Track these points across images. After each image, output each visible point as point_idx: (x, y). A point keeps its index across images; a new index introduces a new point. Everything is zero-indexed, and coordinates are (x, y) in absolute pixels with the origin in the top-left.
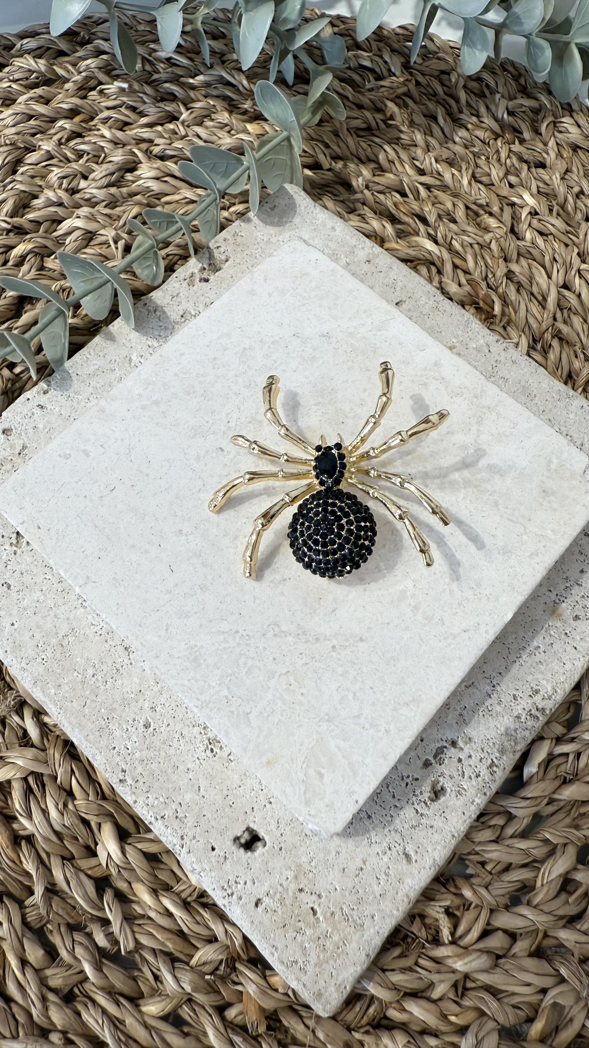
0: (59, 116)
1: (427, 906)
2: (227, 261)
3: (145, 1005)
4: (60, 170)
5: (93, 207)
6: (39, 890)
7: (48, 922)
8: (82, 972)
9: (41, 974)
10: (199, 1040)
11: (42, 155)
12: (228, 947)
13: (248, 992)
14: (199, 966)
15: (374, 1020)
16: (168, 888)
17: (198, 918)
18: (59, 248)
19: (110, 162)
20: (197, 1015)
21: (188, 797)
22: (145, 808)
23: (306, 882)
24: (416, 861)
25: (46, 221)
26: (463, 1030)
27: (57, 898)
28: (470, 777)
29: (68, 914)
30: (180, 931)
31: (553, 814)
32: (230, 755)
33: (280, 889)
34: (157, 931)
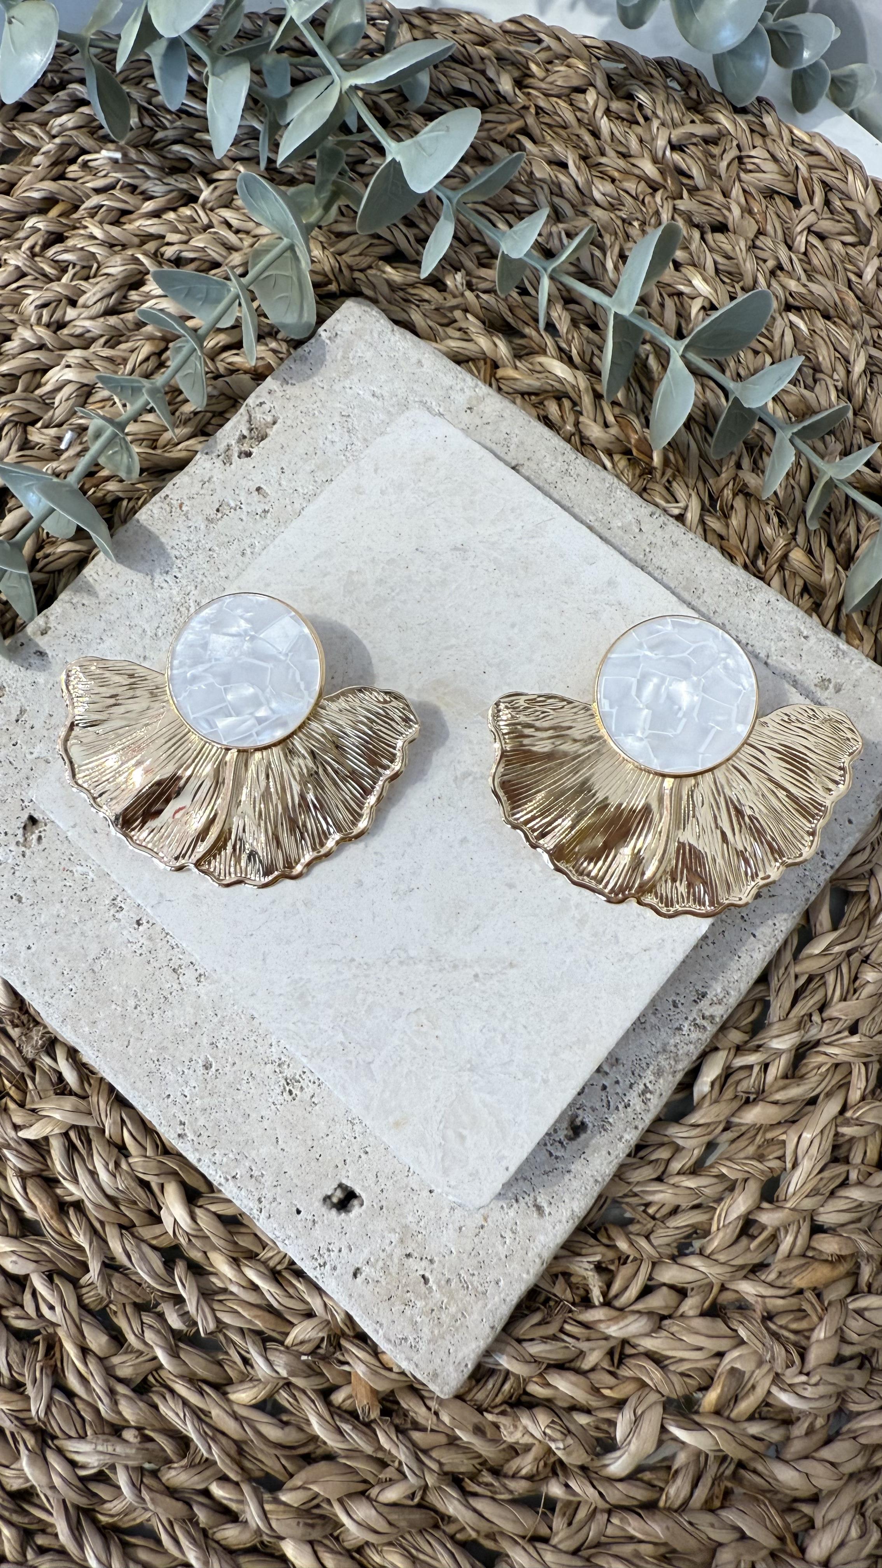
0: (29, 209)
1: (571, 1263)
2: (274, 423)
3: (234, 1392)
4: (38, 294)
5: (86, 348)
6: (95, 1267)
7: (111, 1302)
8: (155, 1358)
9: (106, 1362)
10: (301, 1429)
12: (328, 1323)
13: (356, 1372)
14: (296, 1345)
15: (511, 1397)
16: (252, 1256)
17: (291, 1291)
18: (47, 411)
19: (107, 275)
20: (296, 1400)
21: (264, 1151)
22: (212, 1166)
23: (414, 1245)
24: (550, 1214)
25: (26, 372)
26: (619, 1405)
27: (117, 1275)
28: (617, 1108)
29: (134, 1293)
30: (271, 1306)
31: (733, 1142)
32: (313, 1096)
33: (383, 1255)
34: (240, 1306)
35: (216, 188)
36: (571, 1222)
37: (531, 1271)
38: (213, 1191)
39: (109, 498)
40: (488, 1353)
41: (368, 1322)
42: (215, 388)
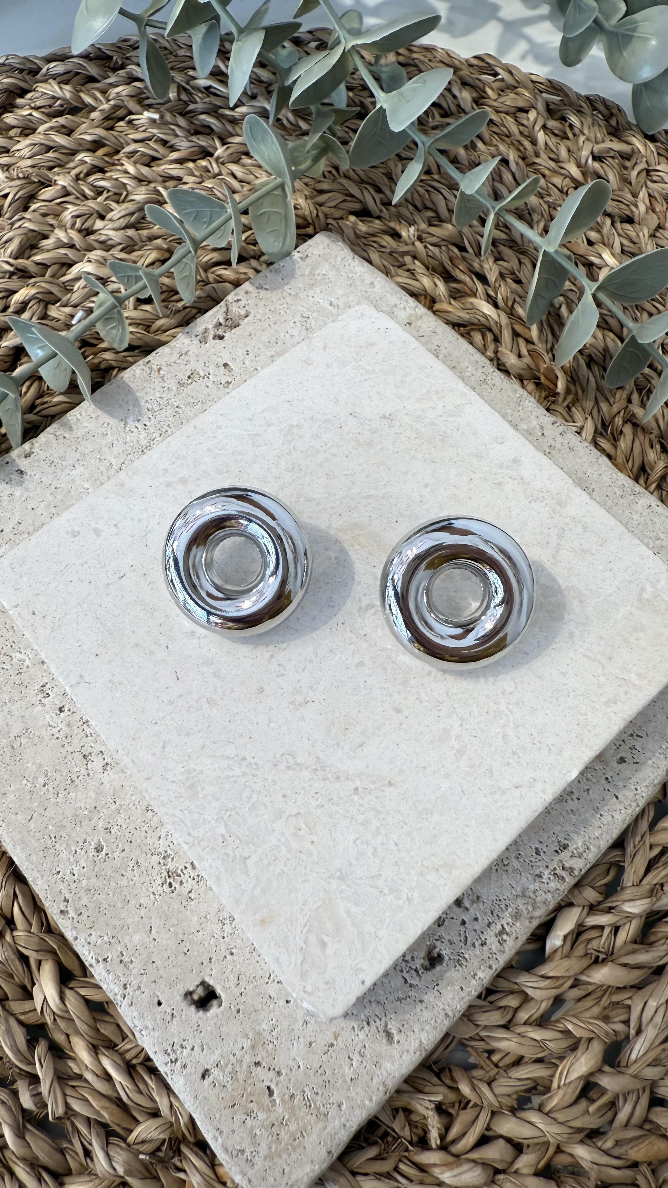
0: (81, 148)
1: (413, 1099)
2: (247, 316)
3: (71, 1184)
4: (75, 208)
5: (108, 250)
8: (2, 1136)
11: (57, 191)
12: (172, 1125)
13: (191, 1181)
14: (137, 1144)
16: (111, 1046)
17: (141, 1086)
18: (67, 295)
19: (132, 200)
21: (136, 938)
22: (87, 946)
23: (264, 1054)
24: (398, 1042)
25: (54, 264)
28: (474, 945)
30: (120, 1099)
31: (580, 1000)
32: (190, 892)
33: (233, 1060)
34: (92, 1096)
35: (228, 148)
36: (418, 1053)
37: (374, 1099)
38: (85, 976)
39: (103, 366)
40: (321, 1180)
41: (210, 1128)
42: (203, 291)
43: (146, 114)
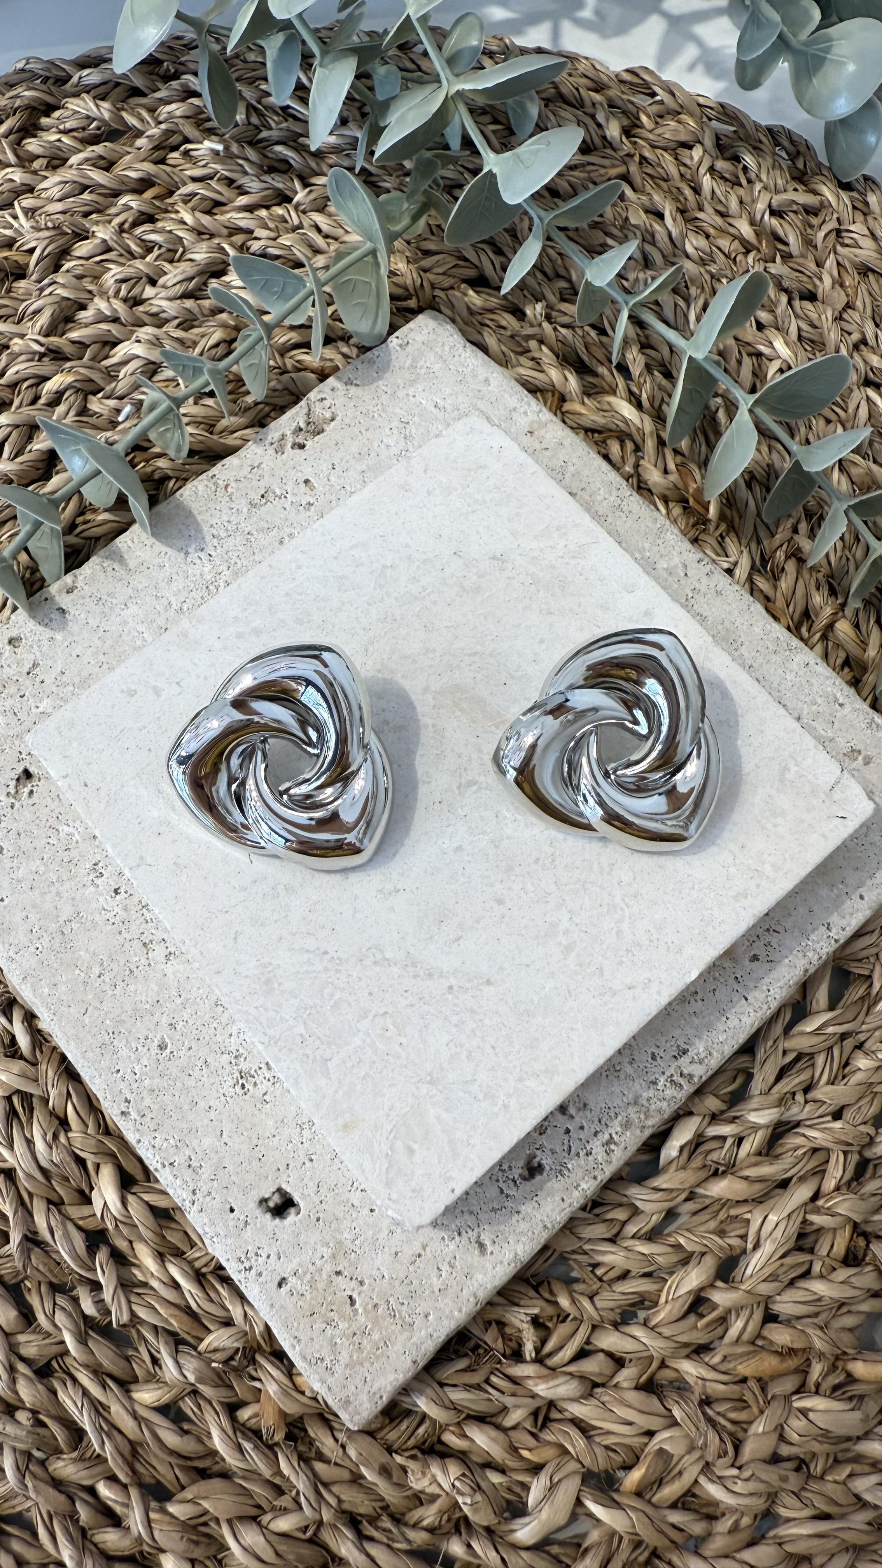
0: (125, 188)
1: (507, 1311)
2: (333, 420)
3: (138, 1391)
4: (120, 269)
5: (161, 327)
6: (15, 1237)
7: (26, 1278)
8: (62, 1343)
9: (13, 1340)
10: (200, 1441)
11: (97, 245)
12: (246, 1334)
13: (267, 1391)
14: (209, 1352)
15: (424, 1443)
16: (179, 1254)
17: (212, 1295)
18: (111, 382)
19: (191, 260)
20: (201, 1410)
21: (207, 1142)
22: (151, 1150)
23: (346, 1265)
24: (492, 1253)
25: (96, 342)
26: (536, 1469)
27: (37, 1249)
28: (578, 1155)
29: (51, 1271)
30: (189, 1308)
31: (695, 1213)
32: (265, 1094)
33: (312, 1269)
34: (160, 1304)
35: (311, 191)
36: (513, 1265)
37: (464, 1310)
38: (149, 1181)
39: (158, 475)
40: (405, 1390)
41: (286, 1336)
42: (279, 382)
43: (207, 144)
